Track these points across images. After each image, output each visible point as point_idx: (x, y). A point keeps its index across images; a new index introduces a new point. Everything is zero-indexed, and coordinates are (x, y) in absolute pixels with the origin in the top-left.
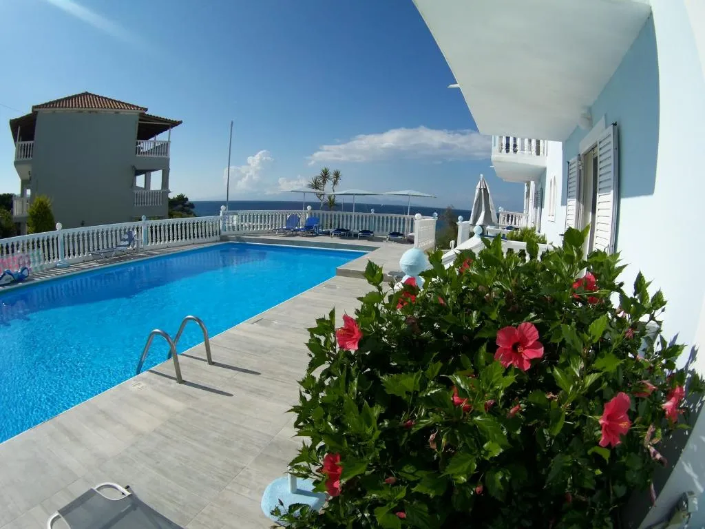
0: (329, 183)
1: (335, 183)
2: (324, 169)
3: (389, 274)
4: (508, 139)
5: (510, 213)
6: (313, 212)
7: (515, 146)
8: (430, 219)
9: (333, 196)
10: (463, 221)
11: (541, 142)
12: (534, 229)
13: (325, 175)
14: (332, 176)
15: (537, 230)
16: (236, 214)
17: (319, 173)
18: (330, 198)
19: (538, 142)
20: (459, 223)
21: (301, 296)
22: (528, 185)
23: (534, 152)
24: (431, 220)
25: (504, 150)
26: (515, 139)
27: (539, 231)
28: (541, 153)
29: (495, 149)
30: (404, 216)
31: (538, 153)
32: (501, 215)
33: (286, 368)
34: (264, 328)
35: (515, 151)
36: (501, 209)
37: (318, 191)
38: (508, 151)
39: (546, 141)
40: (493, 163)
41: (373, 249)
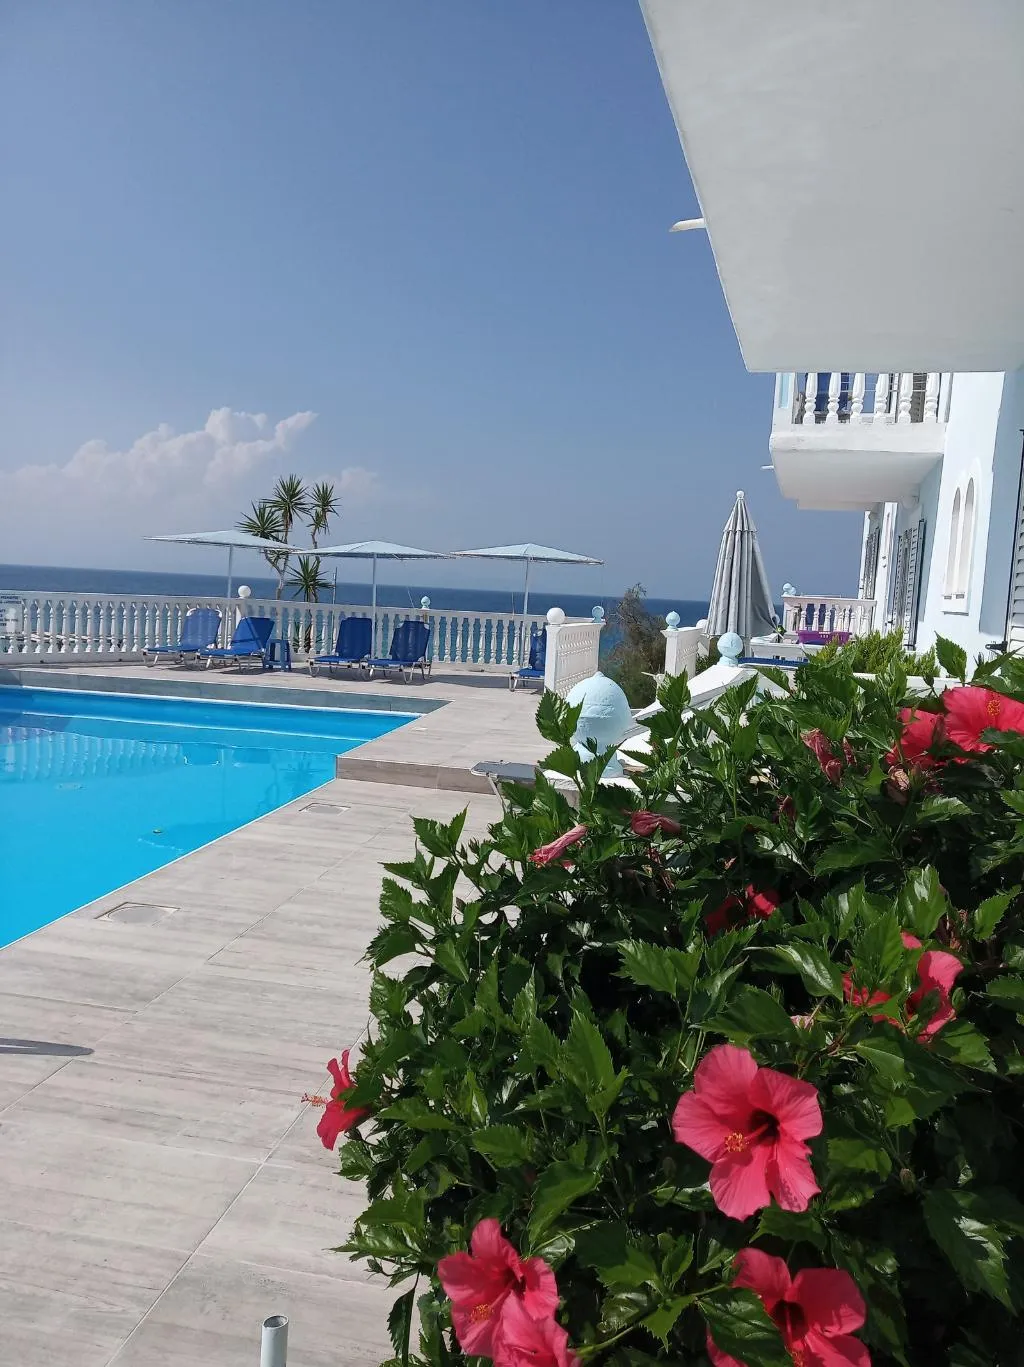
0: (302, 522)
1: (319, 521)
2: (287, 480)
3: (476, 769)
4: (823, 379)
5: (817, 600)
6: (257, 603)
7: (845, 400)
8: (586, 623)
9: (312, 560)
10: (680, 626)
11: (932, 378)
12: (896, 638)
13: (290, 497)
14: (309, 500)
15: (905, 642)
16: (13, 600)
17: (270, 492)
18: (305, 566)
19: (920, 381)
20: (669, 632)
21: (239, 835)
22: (877, 513)
23: (905, 415)
24: (590, 627)
25: (809, 415)
26: (846, 380)
27: (912, 646)
28: (928, 414)
29: (782, 414)
30: (513, 616)
31: (917, 415)
32: (787, 607)
33: (210, 1037)
34: (130, 928)
35: (843, 417)
36: (789, 592)
37: (269, 543)
38: (820, 418)
39: (946, 376)
40: (776, 457)
41: (430, 706)
